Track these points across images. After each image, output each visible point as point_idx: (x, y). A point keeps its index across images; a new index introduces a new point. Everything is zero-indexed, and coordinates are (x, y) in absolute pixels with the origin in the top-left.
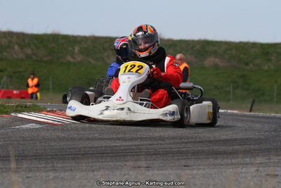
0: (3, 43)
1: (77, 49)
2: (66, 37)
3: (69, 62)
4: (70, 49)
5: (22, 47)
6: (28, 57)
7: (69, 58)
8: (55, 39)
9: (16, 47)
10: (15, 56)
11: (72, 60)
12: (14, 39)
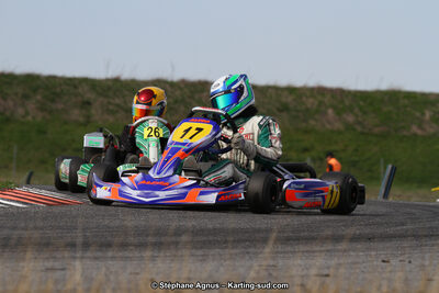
0: (309, 106)
1: (428, 115)
2: (410, 96)
3: (415, 135)
4: (418, 114)
5: (339, 112)
6: (349, 127)
7: (415, 129)
8: (393, 98)
9: (330, 111)
10: (328, 126)
11: (419, 132)
12: (327, 99)
